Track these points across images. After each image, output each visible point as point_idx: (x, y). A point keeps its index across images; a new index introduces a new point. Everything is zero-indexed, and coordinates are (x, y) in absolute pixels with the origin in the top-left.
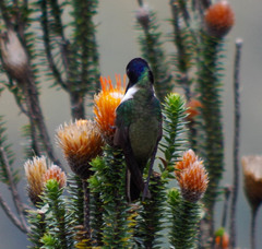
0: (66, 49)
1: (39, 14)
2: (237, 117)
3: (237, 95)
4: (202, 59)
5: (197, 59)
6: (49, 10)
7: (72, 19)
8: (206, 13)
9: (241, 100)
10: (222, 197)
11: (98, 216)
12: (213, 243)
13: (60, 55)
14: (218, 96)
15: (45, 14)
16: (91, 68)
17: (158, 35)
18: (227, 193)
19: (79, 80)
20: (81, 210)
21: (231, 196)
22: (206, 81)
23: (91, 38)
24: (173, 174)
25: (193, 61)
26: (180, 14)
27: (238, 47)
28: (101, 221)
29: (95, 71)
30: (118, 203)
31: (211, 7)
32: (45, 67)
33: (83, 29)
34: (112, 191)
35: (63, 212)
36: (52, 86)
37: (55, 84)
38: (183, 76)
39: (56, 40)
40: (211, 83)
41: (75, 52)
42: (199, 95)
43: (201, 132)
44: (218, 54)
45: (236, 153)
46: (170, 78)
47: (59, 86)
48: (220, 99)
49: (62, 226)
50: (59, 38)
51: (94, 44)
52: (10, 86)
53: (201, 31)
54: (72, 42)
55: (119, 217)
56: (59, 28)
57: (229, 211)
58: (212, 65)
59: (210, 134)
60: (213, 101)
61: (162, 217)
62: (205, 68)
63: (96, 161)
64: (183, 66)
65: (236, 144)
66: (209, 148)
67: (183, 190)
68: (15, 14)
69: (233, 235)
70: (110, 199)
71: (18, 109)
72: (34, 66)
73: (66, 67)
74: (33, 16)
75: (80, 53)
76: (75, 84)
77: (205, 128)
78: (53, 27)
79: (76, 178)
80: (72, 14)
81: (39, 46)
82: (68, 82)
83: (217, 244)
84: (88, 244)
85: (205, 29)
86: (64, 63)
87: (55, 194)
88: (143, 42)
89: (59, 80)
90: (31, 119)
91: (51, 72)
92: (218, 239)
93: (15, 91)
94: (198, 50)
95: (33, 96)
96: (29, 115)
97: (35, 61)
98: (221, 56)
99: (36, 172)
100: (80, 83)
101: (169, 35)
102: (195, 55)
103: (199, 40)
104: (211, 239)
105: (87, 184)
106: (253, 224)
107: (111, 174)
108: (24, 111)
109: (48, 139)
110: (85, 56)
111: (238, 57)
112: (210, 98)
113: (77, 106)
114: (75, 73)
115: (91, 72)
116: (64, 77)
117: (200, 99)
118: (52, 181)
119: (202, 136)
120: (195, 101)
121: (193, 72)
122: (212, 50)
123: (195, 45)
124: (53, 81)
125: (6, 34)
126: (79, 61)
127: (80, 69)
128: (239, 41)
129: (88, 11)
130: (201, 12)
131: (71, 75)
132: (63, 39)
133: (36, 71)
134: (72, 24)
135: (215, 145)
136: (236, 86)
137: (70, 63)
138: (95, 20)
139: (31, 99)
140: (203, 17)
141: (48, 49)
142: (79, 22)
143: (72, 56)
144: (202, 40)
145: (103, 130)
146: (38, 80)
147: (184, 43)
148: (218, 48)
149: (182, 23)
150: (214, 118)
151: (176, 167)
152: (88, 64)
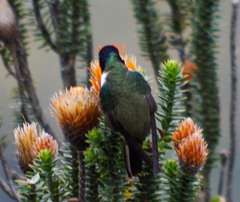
0: (55, 8)
2: (234, 80)
3: (233, 58)
4: (197, 19)
5: (192, 20)
10: (218, 164)
11: (94, 188)
13: (49, 15)
14: (214, 58)
16: (82, 28)
18: (224, 159)
19: (69, 40)
21: (228, 163)
22: (201, 42)
24: (171, 144)
25: (188, 21)
29: (85, 32)
30: (114, 177)
32: (35, 27)
34: (109, 165)
35: (57, 184)
36: (41, 48)
37: (45, 45)
38: (177, 37)
40: (206, 45)
41: (65, 12)
42: (194, 57)
43: (197, 96)
44: (215, 14)
46: (164, 39)
47: (48, 47)
48: (216, 62)
55: (116, 191)
57: (225, 178)
58: (208, 26)
59: (205, 98)
60: (208, 64)
61: (158, 189)
62: (201, 29)
64: (177, 26)
66: (204, 112)
67: (182, 163)
70: (107, 172)
72: (22, 26)
73: (55, 27)
75: (70, 12)
76: (65, 45)
77: (200, 92)
79: (71, 148)
82: (58, 43)
86: (53, 23)
87: (48, 164)
89: (48, 41)
90: (19, 82)
91: (40, 32)
94: (193, 10)
95: (21, 58)
96: (17, 77)
97: (23, 21)
98: (218, 17)
99: (27, 139)
102: (190, 15)
105: (82, 157)
107: (108, 147)
108: (11, 73)
109: (37, 103)
110: (75, 16)
112: (206, 60)
113: (67, 68)
114: (65, 33)
115: (82, 32)
116: (53, 37)
117: (196, 61)
118: (46, 151)
119: (197, 100)
120: (190, 63)
121: (188, 33)
122: (207, 11)
123: (189, 4)
124: (41, 42)
126: (69, 21)
127: (70, 30)
131: (61, 36)
133: (24, 31)
135: (211, 110)
136: (233, 48)
137: (59, 22)
139: (19, 61)
143: (61, 16)
146: (26, 40)
148: (213, 8)
150: (210, 81)
151: (174, 137)
152: (79, 24)
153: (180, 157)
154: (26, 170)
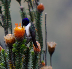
27: (46, 15)
51: (10, 15)
53: (36, 11)
54: (4, 15)
65: (46, 39)
69: (46, 62)
85: (37, 11)
92: (42, 63)
100: (6, 25)
103: (36, 14)
104: (40, 63)
128: (46, 14)
129: (8, 7)
130: (36, 7)
132: (2, 14)
142: (6, 10)
147: (32, 15)
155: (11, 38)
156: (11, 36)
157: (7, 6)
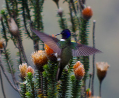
0: (32, 24)
1: (22, 12)
3: (94, 41)
4: (81, 27)
5: (79, 28)
6: (25, 10)
7: (34, 14)
8: (83, 11)
9: (95, 42)
10: (89, 77)
11: (46, 85)
12: (85, 94)
13: (29, 27)
15: (24, 12)
17: (65, 19)
18: (91, 76)
19: (36, 35)
20: (40, 83)
21: (92, 77)
22: (83, 36)
23: (40, 21)
24: (73, 70)
25: (78, 28)
26: (73, 11)
27: (94, 23)
28: (47, 87)
30: (53, 81)
31: (85, 9)
32: (24, 31)
33: (38, 17)
34: (51, 77)
35: (33, 84)
38: (74, 33)
39: (28, 21)
40: (85, 36)
42: (80, 41)
44: (87, 26)
45: (94, 61)
47: (29, 38)
49: (33, 89)
50: (29, 21)
51: (42, 23)
52: (12, 38)
53: (81, 17)
54: (34, 22)
55: (54, 86)
56: (29, 17)
57: (91, 82)
58: (85, 30)
61: (68, 85)
62: (82, 31)
63: (45, 66)
64: (74, 30)
67: (76, 76)
68: (13, 12)
69: (93, 91)
70: (51, 79)
71: (15, 46)
74: (20, 12)
75: (37, 26)
76: (35, 37)
78: (27, 17)
79: (38, 72)
80: (33, 12)
81: (22, 23)
82: (33, 36)
83: (87, 94)
84: (43, 95)
85: (82, 17)
87: (30, 77)
88: (60, 22)
89: (29, 36)
91: (26, 33)
93: (14, 40)
94: (79, 25)
95: (20, 42)
96: (19, 48)
97: (21, 29)
99: (23, 69)
101: (69, 19)
103: (80, 21)
104: (85, 93)
105: (42, 74)
106: (100, 87)
107: (51, 71)
108: (17, 47)
109: (26, 57)
110: (38, 27)
111: (94, 27)
112: (84, 42)
113: (36, 45)
116: (31, 34)
118: (30, 73)
121: (78, 32)
122: (85, 25)
123: (78, 22)
124: (27, 36)
125: (10, 19)
126: (36, 29)
128: (94, 21)
129: (39, 11)
130: (81, 11)
132: (31, 21)
133: (21, 32)
134: (34, 15)
135: (86, 59)
136: (94, 37)
138: (42, 14)
140: (81, 13)
141: (25, 25)
142: (36, 15)
143: (34, 27)
144: (81, 21)
145: (48, 55)
147: (74, 22)
149: (73, 14)
151: (73, 67)
152: (40, 30)
153: (75, 74)
154: (23, 79)
155: (41, 56)
156: (41, 54)
157: (38, 9)
